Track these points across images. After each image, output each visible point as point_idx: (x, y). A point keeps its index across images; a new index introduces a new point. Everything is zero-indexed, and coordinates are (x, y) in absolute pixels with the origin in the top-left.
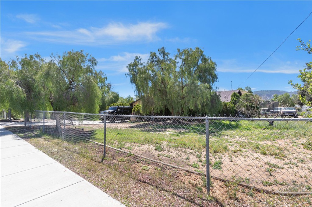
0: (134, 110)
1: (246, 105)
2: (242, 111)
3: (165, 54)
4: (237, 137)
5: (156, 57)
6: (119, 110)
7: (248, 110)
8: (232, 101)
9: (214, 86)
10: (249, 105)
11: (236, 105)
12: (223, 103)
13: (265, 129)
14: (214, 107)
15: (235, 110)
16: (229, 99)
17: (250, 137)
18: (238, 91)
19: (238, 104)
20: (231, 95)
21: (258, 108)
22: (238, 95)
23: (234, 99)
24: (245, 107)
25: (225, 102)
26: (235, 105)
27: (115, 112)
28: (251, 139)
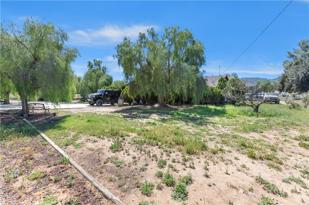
0: (123, 94)
1: (232, 90)
2: (228, 96)
3: (154, 35)
4: (220, 126)
5: (145, 38)
6: (106, 93)
7: (234, 95)
8: (219, 86)
9: (201, 70)
10: (235, 90)
11: (223, 90)
12: (210, 87)
13: (250, 116)
14: (200, 91)
15: (221, 95)
16: (217, 83)
17: (235, 127)
18: (225, 76)
19: (224, 89)
20: (218, 80)
21: (243, 93)
22: (225, 79)
23: (220, 84)
24: (231, 92)
25: (212, 87)
26: (221, 89)
27: (103, 95)
28: (236, 129)
